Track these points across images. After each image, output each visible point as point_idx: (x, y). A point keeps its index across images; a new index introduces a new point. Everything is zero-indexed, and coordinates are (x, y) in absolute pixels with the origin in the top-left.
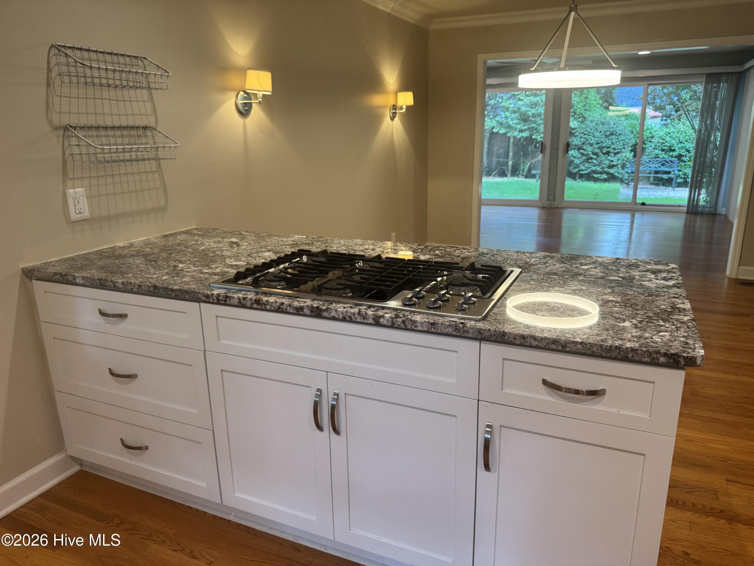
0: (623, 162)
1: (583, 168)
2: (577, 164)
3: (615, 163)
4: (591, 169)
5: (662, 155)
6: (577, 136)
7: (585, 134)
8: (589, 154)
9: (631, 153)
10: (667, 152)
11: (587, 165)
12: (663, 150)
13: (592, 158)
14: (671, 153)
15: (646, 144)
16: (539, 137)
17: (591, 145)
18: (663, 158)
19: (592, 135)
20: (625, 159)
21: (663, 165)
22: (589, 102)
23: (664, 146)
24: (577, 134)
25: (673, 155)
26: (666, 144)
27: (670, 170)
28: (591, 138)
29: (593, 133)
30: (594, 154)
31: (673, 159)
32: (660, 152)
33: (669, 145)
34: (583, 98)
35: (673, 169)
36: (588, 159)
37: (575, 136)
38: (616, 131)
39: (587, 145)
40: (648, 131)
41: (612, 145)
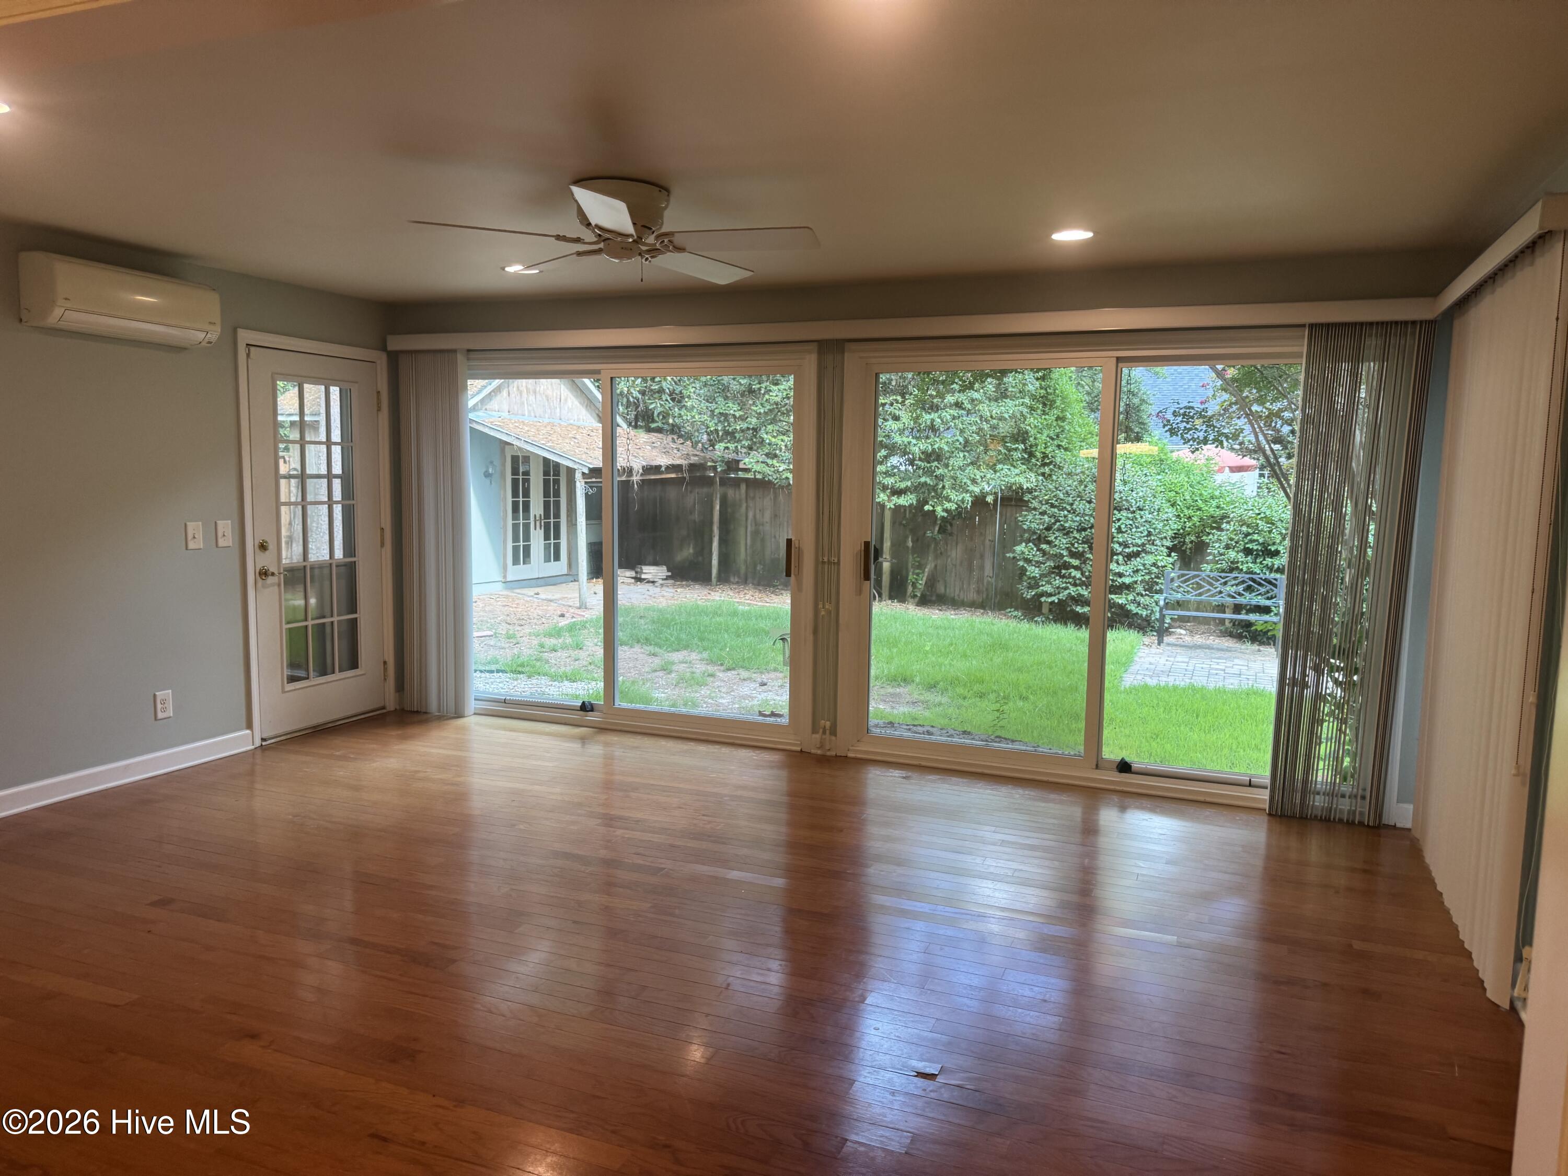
0: (1147, 577)
1: (1048, 588)
2: (1034, 577)
3: (1127, 580)
4: (1067, 592)
5: (1247, 564)
6: (1035, 509)
7: (1052, 506)
8: (1062, 556)
9: (1169, 556)
10: (1257, 556)
11: (1058, 582)
12: (1248, 552)
13: (1067, 566)
14: (1268, 561)
15: (1209, 534)
16: (939, 509)
17: (1067, 532)
18: (1250, 572)
19: (1068, 507)
20: (1155, 570)
21: (1249, 589)
22: (1067, 428)
23: (1252, 541)
24: (1035, 504)
25: (1273, 565)
26: (1256, 537)
27: (1268, 603)
28: (1065, 516)
29: (1072, 504)
30: (1073, 555)
31: (1273, 575)
32: (1241, 557)
33: (1261, 541)
34: (1051, 418)
35: (1273, 601)
36: (1060, 568)
37: (1030, 510)
38: (1127, 501)
39: (1057, 534)
40: (1214, 503)
41: (1120, 535)
